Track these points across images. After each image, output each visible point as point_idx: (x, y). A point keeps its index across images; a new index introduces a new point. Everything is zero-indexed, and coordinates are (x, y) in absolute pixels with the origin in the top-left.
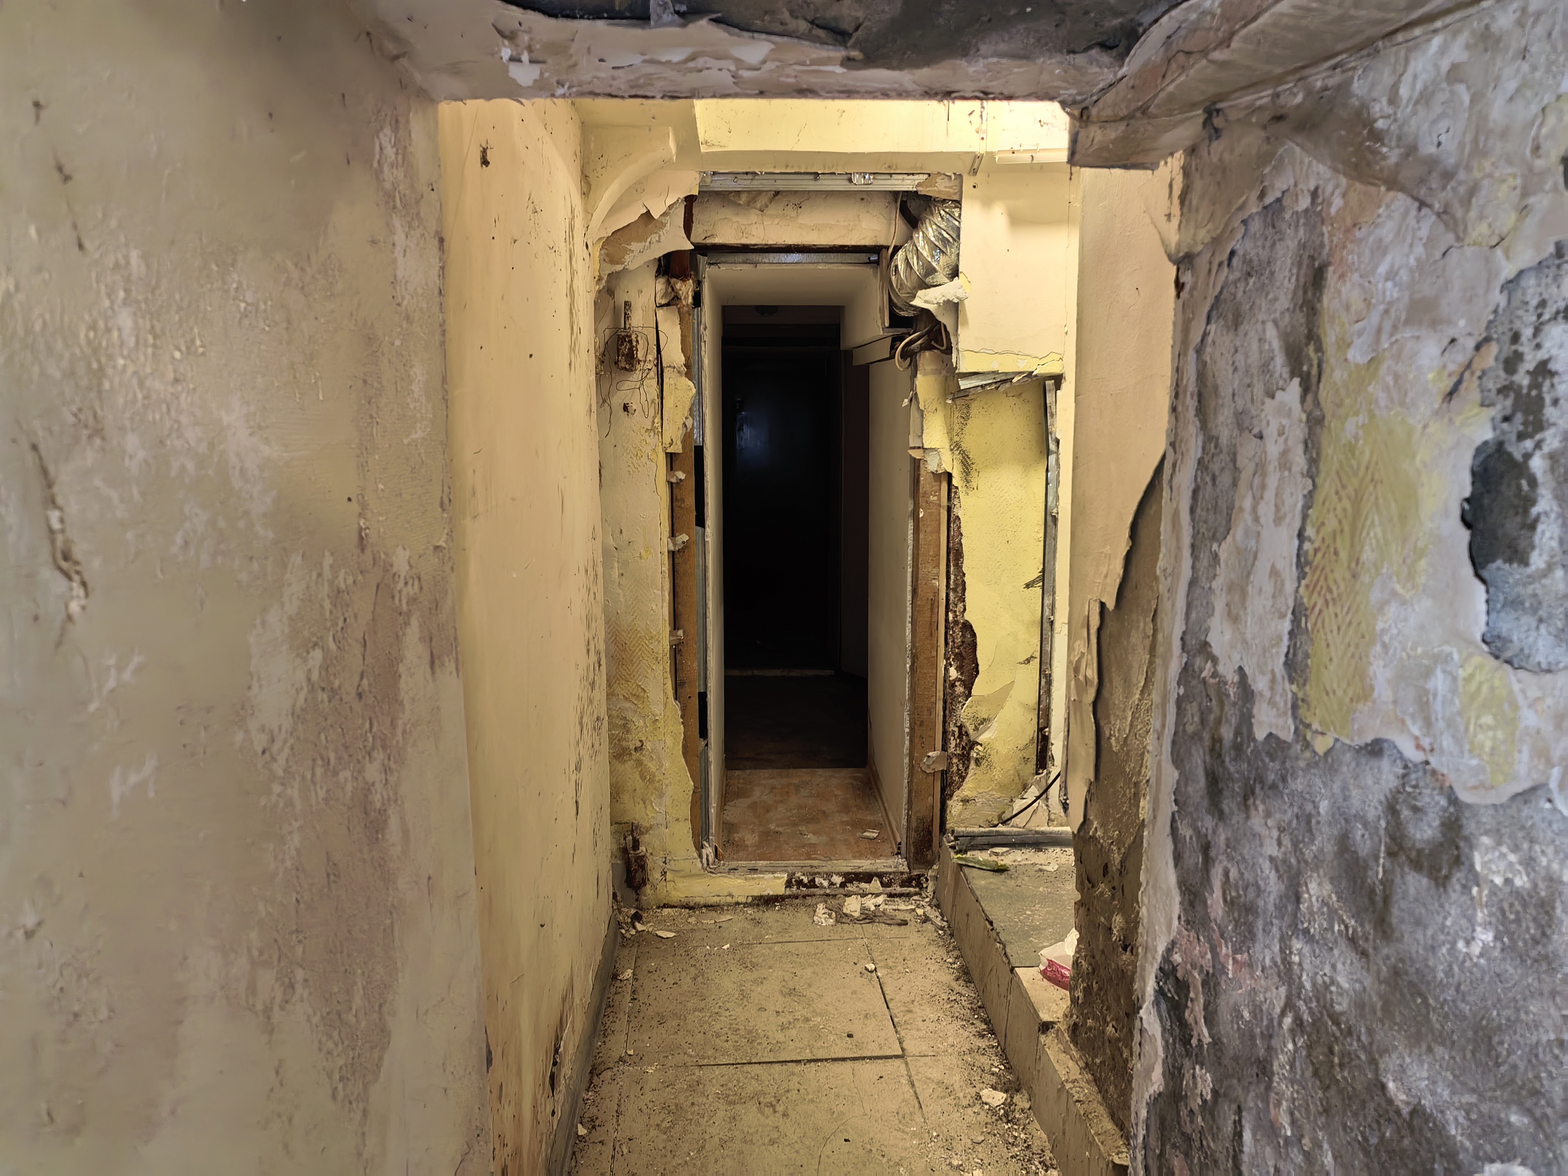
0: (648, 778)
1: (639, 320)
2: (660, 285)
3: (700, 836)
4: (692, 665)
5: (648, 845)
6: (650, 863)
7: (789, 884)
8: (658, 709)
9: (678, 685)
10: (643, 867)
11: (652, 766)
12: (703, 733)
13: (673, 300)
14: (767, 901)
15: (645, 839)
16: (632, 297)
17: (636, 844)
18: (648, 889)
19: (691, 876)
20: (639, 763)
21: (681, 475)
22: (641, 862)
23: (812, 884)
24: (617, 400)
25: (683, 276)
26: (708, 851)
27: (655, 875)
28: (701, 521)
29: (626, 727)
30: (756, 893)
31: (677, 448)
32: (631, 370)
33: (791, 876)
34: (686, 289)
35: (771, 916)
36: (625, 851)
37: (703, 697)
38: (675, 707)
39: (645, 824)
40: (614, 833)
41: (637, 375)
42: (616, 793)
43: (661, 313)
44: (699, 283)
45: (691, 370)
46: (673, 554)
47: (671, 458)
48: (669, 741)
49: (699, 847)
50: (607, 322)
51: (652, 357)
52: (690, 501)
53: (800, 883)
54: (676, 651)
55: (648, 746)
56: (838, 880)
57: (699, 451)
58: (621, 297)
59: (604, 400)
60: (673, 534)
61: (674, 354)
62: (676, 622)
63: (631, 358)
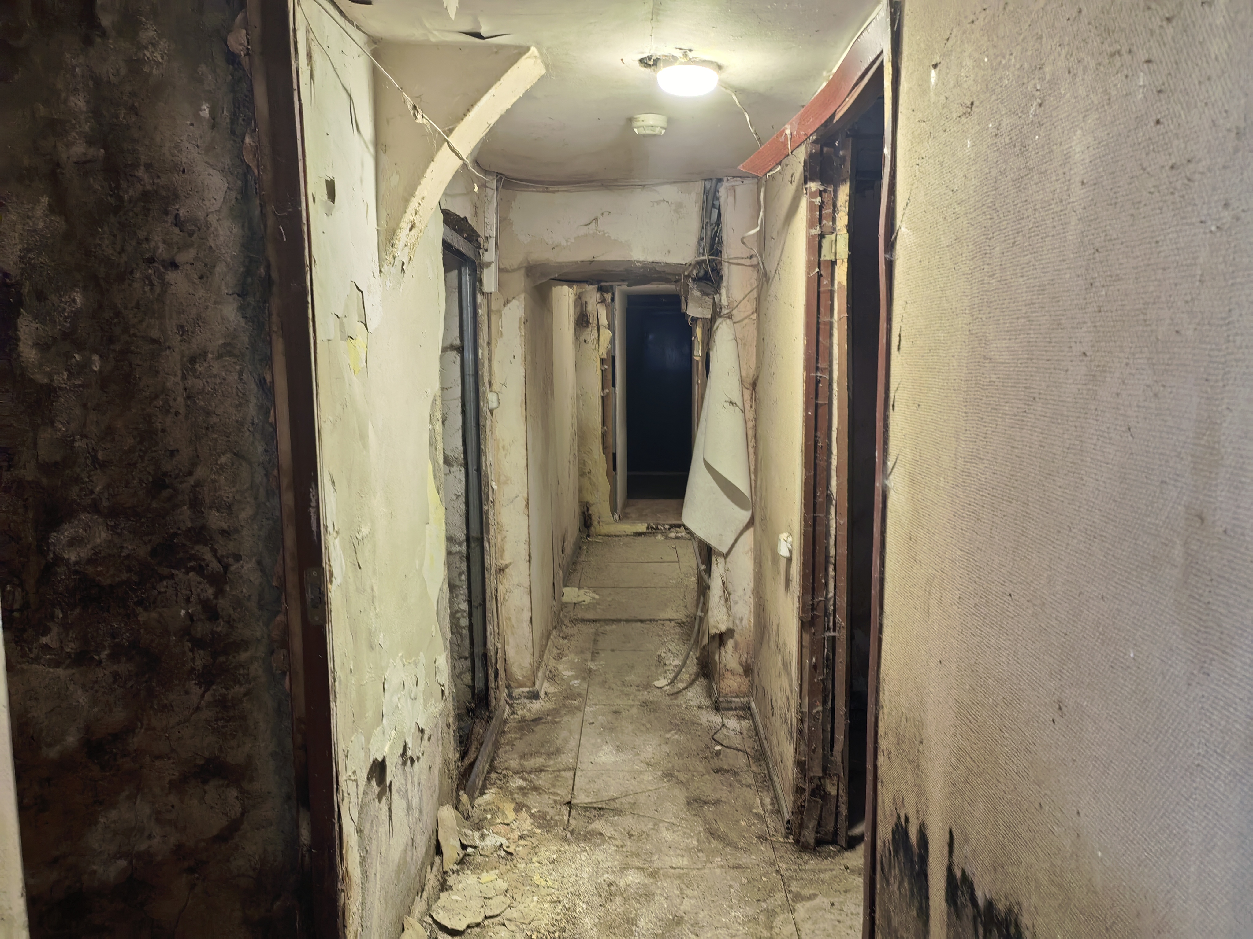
0: (592, 484)
1: (590, 308)
2: (599, 295)
3: (613, 510)
4: (610, 440)
5: (593, 511)
6: (593, 518)
7: (648, 528)
8: (596, 457)
9: (605, 448)
10: (591, 519)
11: (594, 479)
12: (615, 469)
13: (603, 301)
14: (639, 534)
15: (591, 508)
16: (588, 300)
17: (588, 510)
18: (592, 529)
19: (608, 524)
20: (590, 478)
21: (606, 367)
22: (590, 516)
23: (657, 528)
24: (582, 338)
25: (607, 292)
26: (616, 516)
27: (595, 523)
28: (614, 385)
29: (584, 464)
30: (635, 531)
31: (605, 356)
32: (588, 327)
33: (649, 525)
34: (608, 296)
35: (640, 539)
36: (584, 513)
37: (614, 455)
38: (603, 457)
39: (591, 502)
40: (580, 506)
41: (590, 329)
42: (580, 491)
43: (599, 305)
44: (613, 294)
45: (611, 327)
46: (603, 397)
47: (603, 361)
48: (601, 470)
49: (613, 515)
50: (578, 309)
51: (595, 322)
52: (610, 377)
53: (652, 528)
54: (604, 435)
55: (593, 471)
56: (667, 527)
57: (613, 358)
58: (584, 300)
59: (577, 338)
60: (603, 389)
61: (604, 321)
62: (604, 423)
63: (587, 323)
